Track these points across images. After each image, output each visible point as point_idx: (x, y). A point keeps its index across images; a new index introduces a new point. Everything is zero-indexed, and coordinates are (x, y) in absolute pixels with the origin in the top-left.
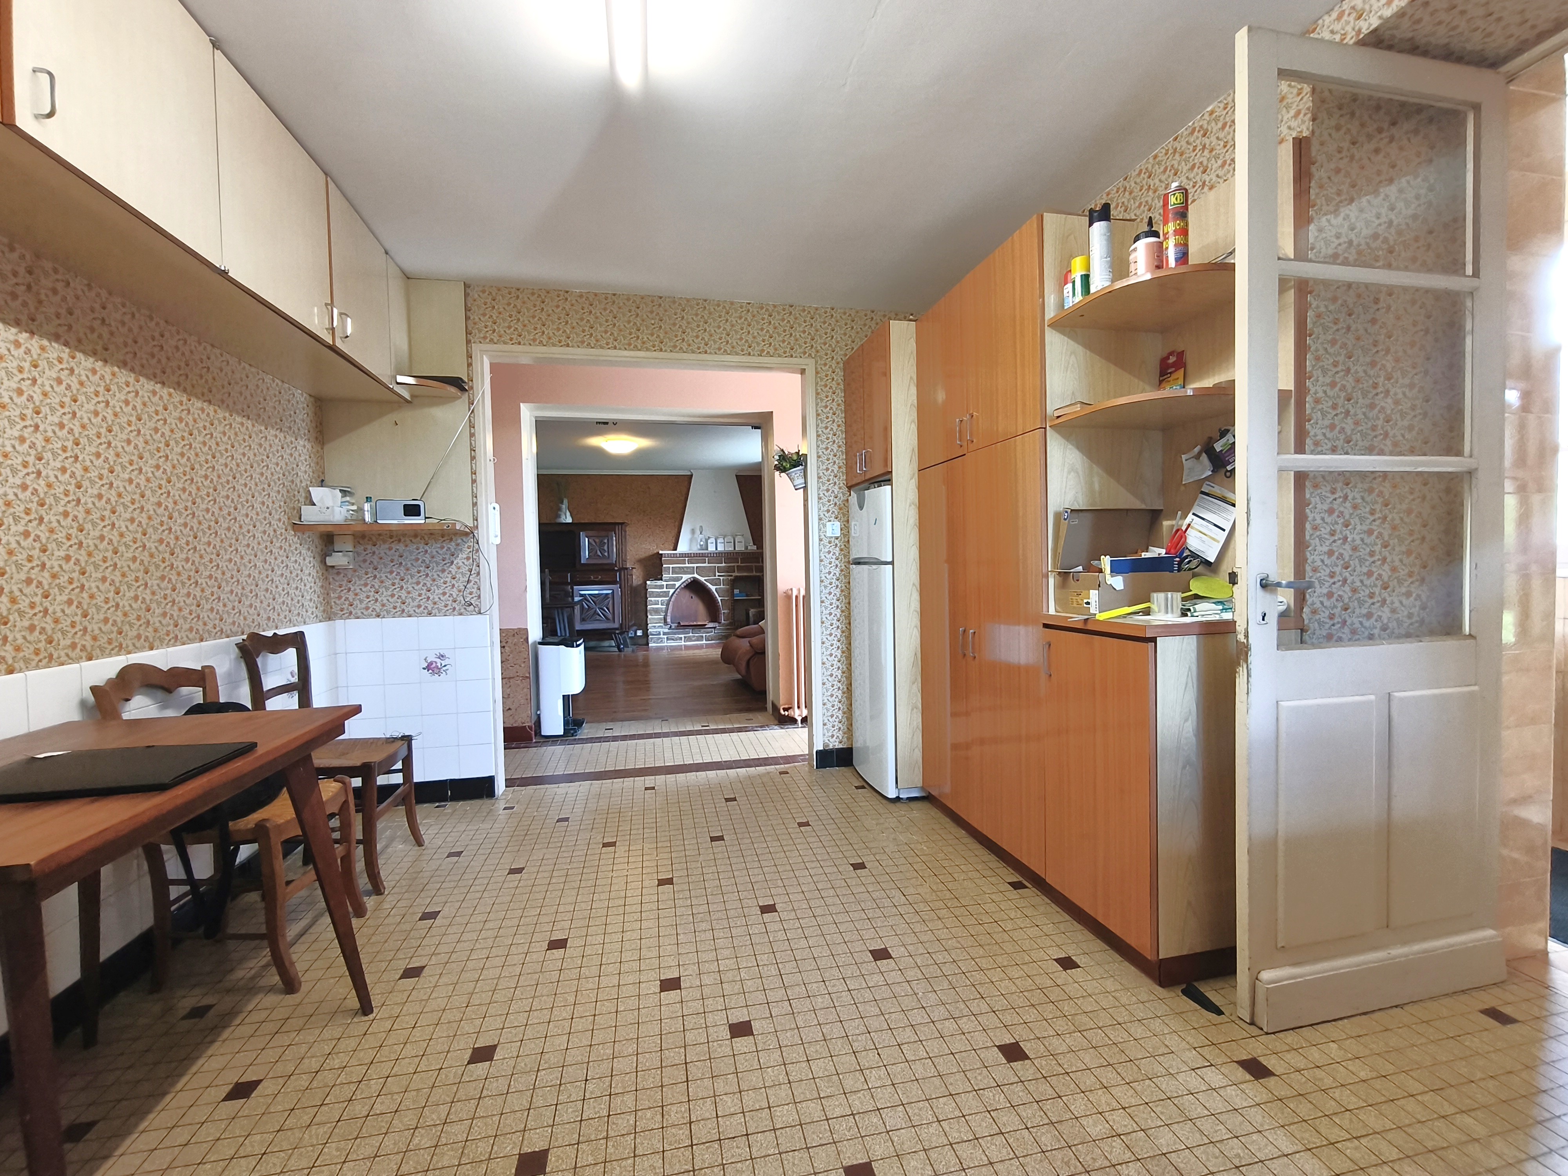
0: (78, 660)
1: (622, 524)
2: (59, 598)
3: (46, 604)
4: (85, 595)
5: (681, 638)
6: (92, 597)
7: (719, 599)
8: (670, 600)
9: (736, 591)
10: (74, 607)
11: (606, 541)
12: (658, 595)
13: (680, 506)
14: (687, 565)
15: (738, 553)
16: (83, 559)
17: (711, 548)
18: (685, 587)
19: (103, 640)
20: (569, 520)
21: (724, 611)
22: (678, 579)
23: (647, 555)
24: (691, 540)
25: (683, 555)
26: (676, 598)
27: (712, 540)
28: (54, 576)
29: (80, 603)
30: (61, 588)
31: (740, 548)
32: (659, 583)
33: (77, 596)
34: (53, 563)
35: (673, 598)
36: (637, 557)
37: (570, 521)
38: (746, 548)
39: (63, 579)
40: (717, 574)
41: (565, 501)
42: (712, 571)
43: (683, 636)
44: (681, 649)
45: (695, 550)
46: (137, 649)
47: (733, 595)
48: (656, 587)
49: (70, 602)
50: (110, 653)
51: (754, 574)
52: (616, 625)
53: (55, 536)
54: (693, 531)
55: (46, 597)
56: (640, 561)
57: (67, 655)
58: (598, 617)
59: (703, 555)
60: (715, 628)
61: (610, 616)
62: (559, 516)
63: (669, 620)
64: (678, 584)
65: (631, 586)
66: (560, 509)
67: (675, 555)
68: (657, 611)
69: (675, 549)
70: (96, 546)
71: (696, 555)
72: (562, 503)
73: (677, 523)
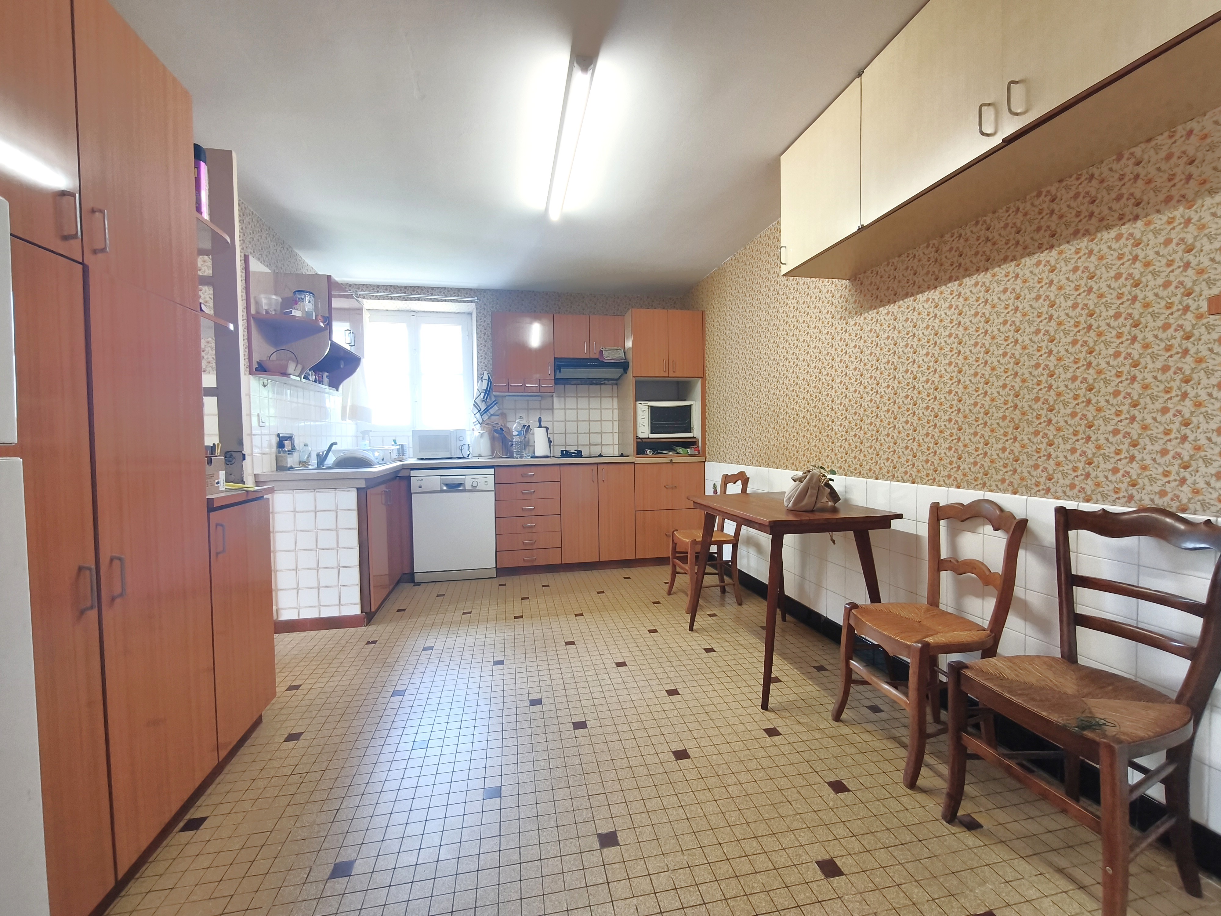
0: (950, 486)
2: (943, 445)
3: (936, 448)
4: (960, 444)
6: (965, 446)
10: (952, 452)
16: (960, 420)
19: (970, 478)
28: (941, 432)
29: (956, 449)
30: (945, 439)
33: (955, 445)
34: (941, 424)
39: (947, 434)
46: (999, 490)
49: (950, 448)
50: (974, 487)
53: (943, 407)
55: (936, 444)
57: (944, 481)
70: (970, 410)
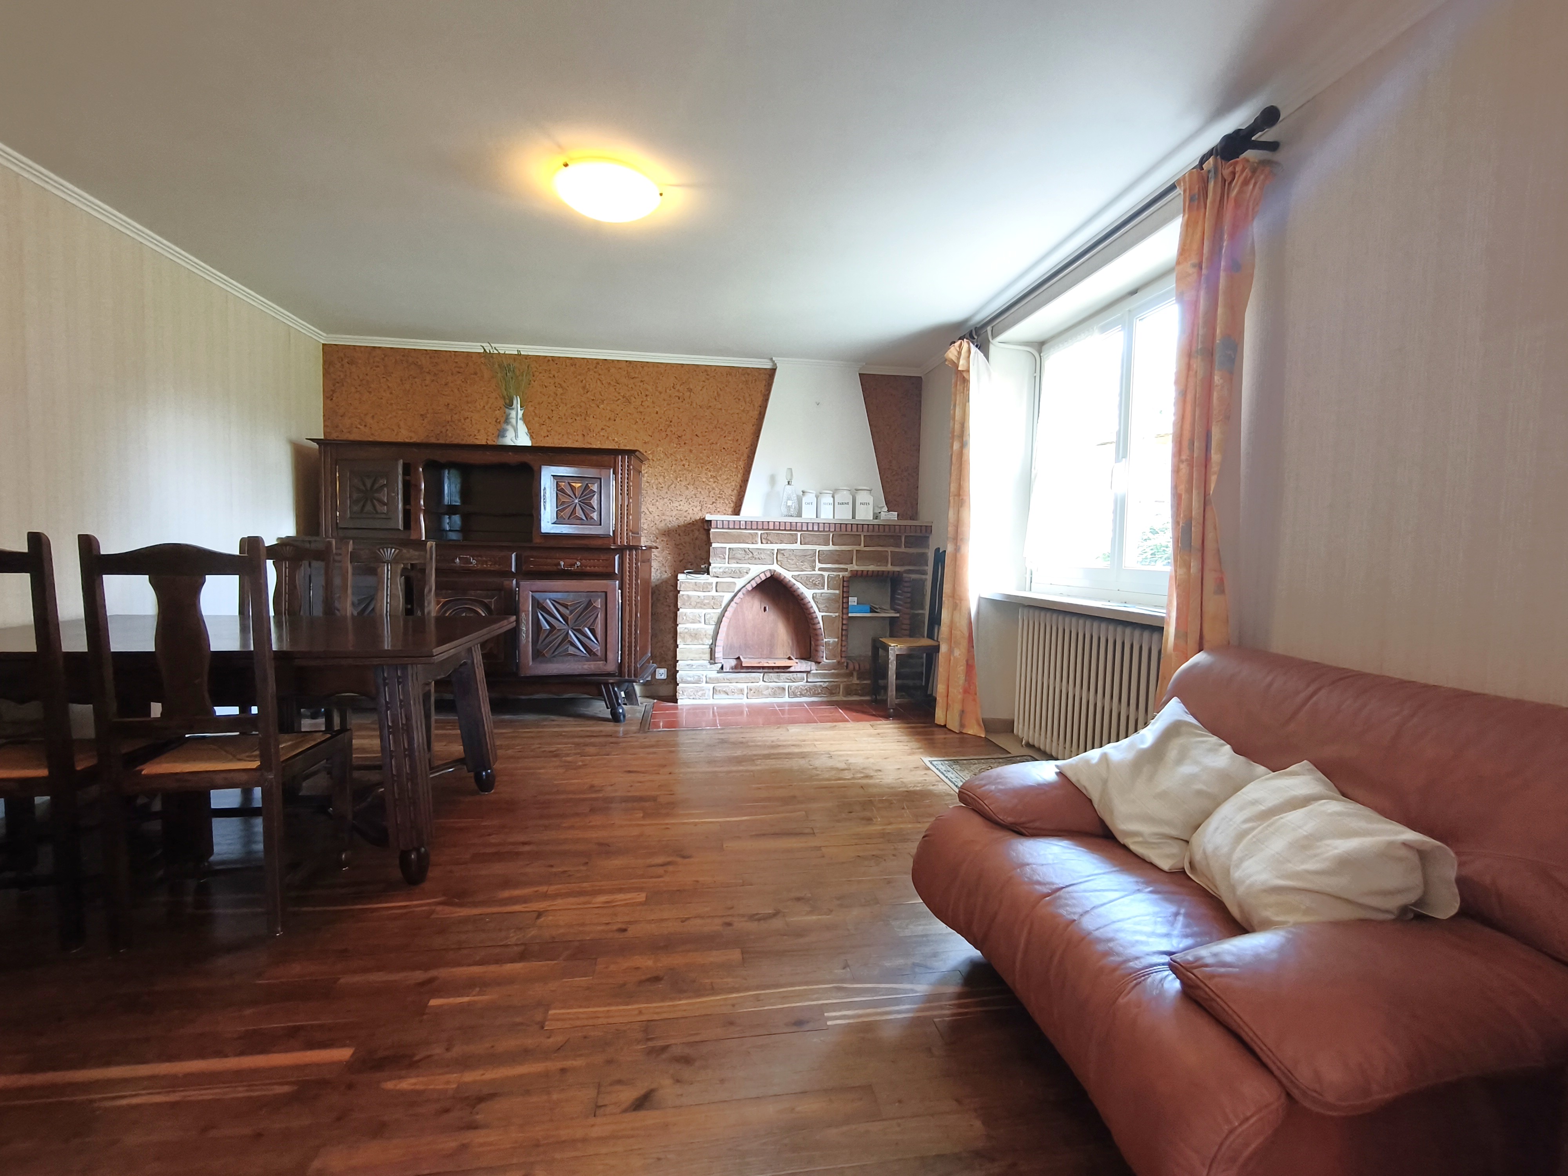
1: (631, 453)
5: (741, 691)
7: (819, 615)
8: (722, 615)
9: (853, 601)
11: (595, 488)
12: (700, 604)
13: (749, 429)
14: (759, 546)
15: (861, 526)
17: (808, 515)
18: (754, 589)
20: (523, 439)
21: (828, 640)
22: (739, 574)
23: (681, 521)
24: (769, 497)
25: (751, 525)
26: (735, 612)
27: (810, 498)
31: (865, 515)
32: (702, 578)
35: (730, 609)
36: (662, 525)
37: (528, 443)
38: (876, 516)
40: (819, 565)
41: (517, 402)
42: (808, 559)
43: (744, 686)
44: (742, 713)
45: (776, 516)
47: (845, 607)
48: (697, 587)
51: (890, 568)
52: (611, 667)
54: (773, 480)
56: (668, 533)
58: (571, 650)
59: (793, 528)
60: (808, 672)
61: (597, 648)
62: (502, 433)
63: (719, 654)
64: (740, 583)
65: (647, 581)
66: (507, 420)
67: (737, 526)
68: (695, 636)
69: (737, 511)
71: (779, 527)
72: (510, 405)
73: (741, 464)
